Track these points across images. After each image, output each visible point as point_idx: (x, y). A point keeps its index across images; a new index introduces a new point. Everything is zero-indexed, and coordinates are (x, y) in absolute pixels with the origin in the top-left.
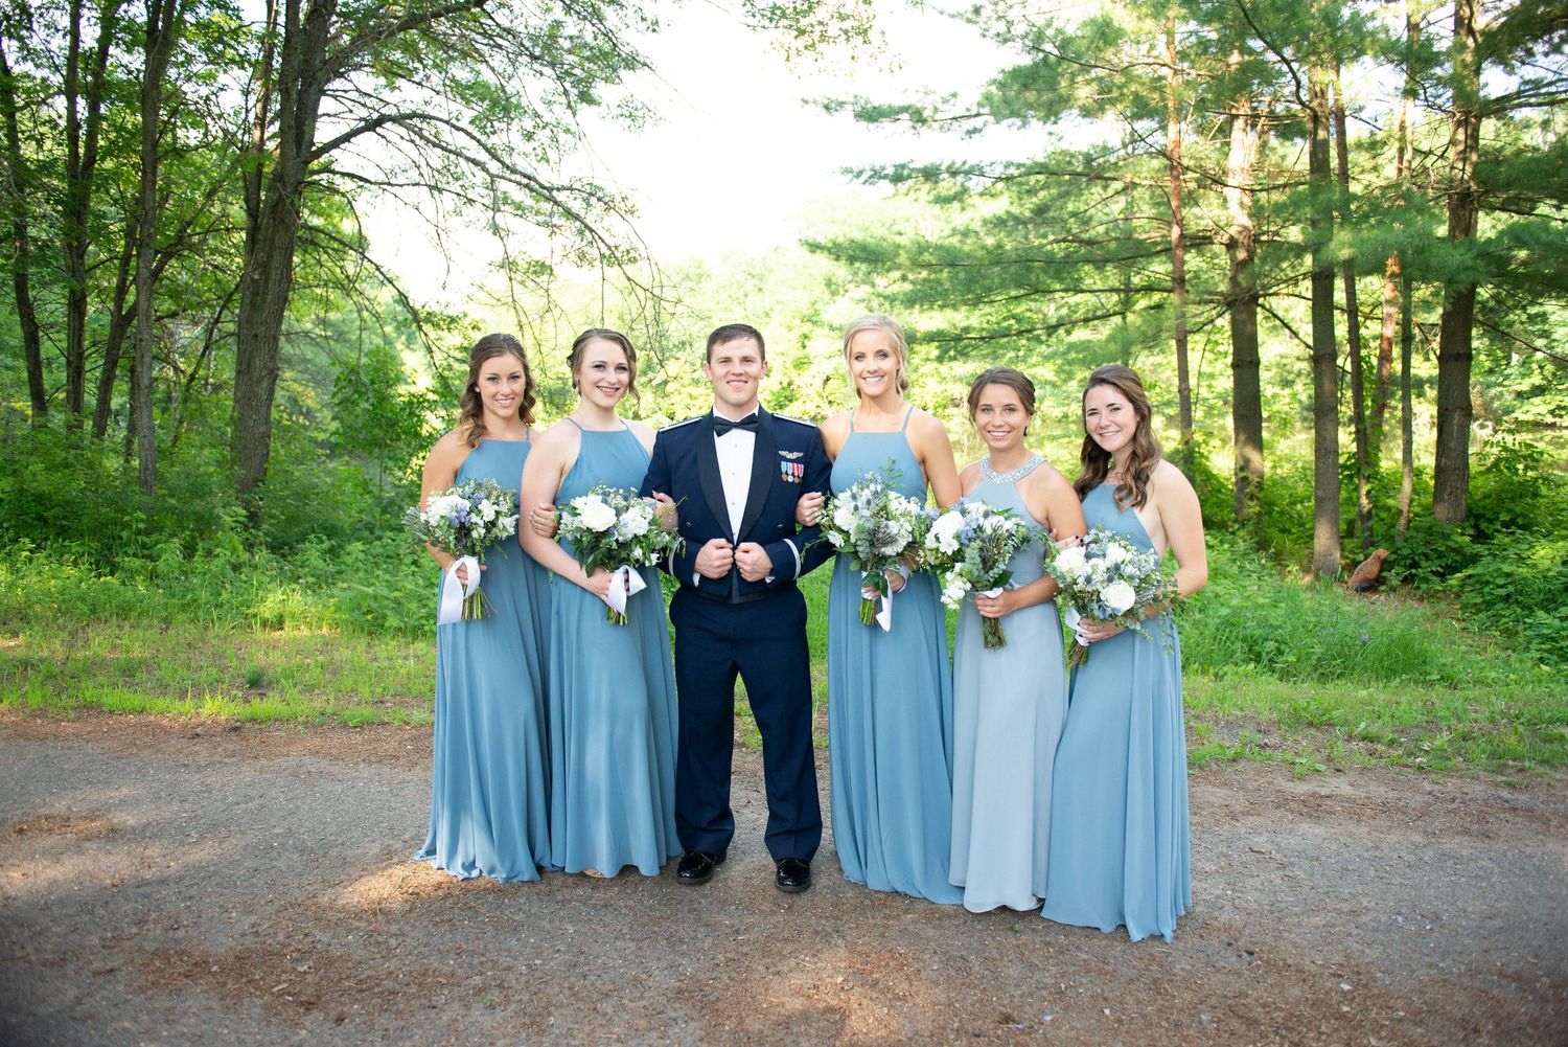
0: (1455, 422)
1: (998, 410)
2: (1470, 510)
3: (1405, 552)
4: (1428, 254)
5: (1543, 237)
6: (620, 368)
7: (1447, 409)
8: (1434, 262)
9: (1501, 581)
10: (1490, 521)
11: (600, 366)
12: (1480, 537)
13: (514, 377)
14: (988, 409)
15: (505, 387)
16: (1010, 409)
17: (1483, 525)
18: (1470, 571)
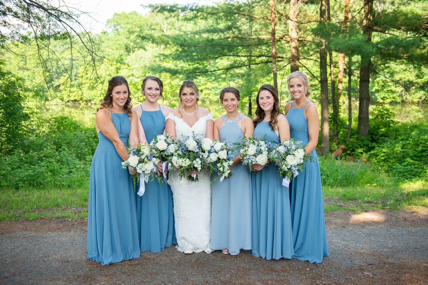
0: (365, 103)
1: (229, 100)
2: (369, 132)
3: (350, 146)
4: (361, 48)
5: (396, 42)
6: (157, 89)
7: (362, 98)
8: (363, 50)
9: (383, 154)
10: (376, 135)
11: (150, 89)
12: (373, 141)
13: (125, 92)
14: (226, 100)
15: (122, 96)
16: (233, 100)
17: (374, 137)
18: (372, 152)
